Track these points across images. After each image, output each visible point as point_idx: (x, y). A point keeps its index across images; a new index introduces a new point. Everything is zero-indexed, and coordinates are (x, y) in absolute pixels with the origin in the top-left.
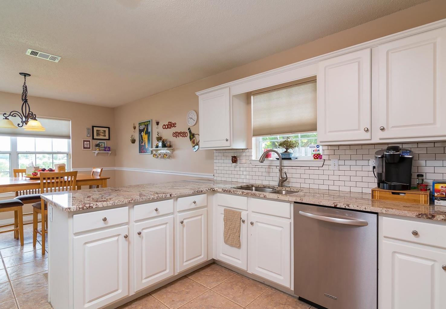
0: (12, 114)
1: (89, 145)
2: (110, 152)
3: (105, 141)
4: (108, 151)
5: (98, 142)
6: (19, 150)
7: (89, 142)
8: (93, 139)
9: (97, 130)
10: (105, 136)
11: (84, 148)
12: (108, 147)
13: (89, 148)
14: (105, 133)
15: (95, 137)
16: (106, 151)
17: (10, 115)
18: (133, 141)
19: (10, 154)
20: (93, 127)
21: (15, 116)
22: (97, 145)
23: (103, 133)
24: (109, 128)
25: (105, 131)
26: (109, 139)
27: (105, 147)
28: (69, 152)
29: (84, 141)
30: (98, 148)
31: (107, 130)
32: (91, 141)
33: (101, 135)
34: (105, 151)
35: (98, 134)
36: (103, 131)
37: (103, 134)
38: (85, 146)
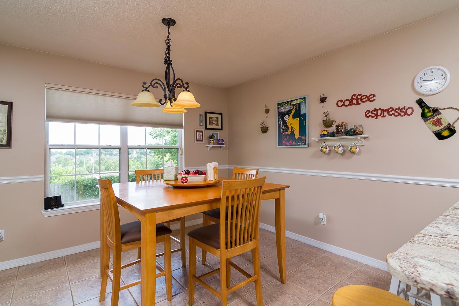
0: (153, 84)
1: (202, 137)
2: (225, 145)
3: (218, 132)
4: (222, 144)
5: (212, 132)
6: (130, 143)
7: (201, 133)
8: (206, 128)
9: (210, 117)
10: (217, 125)
11: (197, 140)
12: (222, 139)
13: (202, 141)
14: (218, 121)
15: (208, 126)
16: (220, 144)
17: (151, 85)
18: (265, 130)
19: (120, 149)
20: (206, 113)
21: (157, 87)
22: (211, 137)
23: (215, 121)
24: (221, 114)
25: (217, 118)
26: (222, 129)
27: (218, 140)
28: (181, 146)
29: (197, 131)
30: (212, 141)
31: (219, 116)
32: (204, 131)
33: (214, 123)
34: (218, 144)
35: (211, 123)
36: (215, 119)
37: (215, 123)
38: (198, 137)
